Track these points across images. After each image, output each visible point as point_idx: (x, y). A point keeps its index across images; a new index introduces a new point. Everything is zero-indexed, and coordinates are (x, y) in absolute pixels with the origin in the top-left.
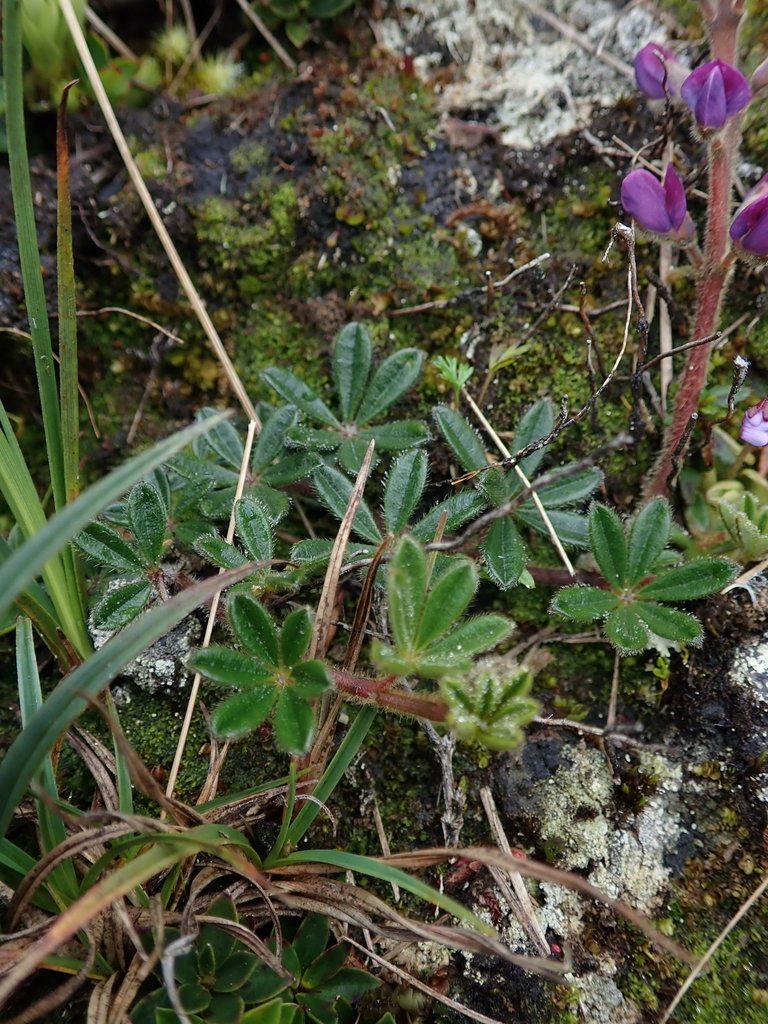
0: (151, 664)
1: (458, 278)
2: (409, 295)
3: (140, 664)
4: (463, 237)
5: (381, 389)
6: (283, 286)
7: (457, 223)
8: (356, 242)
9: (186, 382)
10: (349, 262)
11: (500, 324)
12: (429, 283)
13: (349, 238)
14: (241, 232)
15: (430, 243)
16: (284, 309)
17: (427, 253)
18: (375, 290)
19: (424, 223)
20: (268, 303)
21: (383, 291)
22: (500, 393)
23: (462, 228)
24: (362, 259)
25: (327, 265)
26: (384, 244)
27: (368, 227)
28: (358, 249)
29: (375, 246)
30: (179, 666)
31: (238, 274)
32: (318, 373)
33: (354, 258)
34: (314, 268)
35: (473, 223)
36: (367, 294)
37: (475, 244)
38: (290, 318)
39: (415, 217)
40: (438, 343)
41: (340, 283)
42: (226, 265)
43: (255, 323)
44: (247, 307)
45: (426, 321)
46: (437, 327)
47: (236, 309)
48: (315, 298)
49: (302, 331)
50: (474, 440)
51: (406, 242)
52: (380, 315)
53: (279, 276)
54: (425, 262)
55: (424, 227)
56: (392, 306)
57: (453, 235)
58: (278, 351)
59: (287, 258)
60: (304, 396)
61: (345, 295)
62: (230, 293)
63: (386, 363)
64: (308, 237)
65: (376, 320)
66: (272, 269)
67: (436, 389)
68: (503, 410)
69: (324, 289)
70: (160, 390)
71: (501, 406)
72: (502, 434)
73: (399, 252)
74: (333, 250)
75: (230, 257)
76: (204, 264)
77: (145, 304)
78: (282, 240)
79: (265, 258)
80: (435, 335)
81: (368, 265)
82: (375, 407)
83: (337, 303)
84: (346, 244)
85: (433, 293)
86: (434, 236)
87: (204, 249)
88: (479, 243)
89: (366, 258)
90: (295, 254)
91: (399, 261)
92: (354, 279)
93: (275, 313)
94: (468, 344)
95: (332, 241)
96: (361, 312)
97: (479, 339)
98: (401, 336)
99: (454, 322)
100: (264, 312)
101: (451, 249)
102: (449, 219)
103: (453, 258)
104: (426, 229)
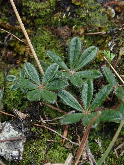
0: (10, 152)
1: (108, 24)
2: (92, 29)
3: (6, 152)
4: (110, 11)
5: (83, 59)
6: (49, 23)
7: (108, 6)
8: (76, 10)
9: (15, 52)
10: (73, 17)
11: (121, 40)
12: (99, 26)
13: (74, 9)
14: (37, 4)
15: (99, 12)
16: (49, 30)
17: (99, 16)
18: (81, 26)
19: (98, 6)
20: (44, 28)
21: (83, 27)
22: (121, 62)
23: (110, 8)
24: (78, 16)
25: (66, 17)
26: (85, 12)
27: (81, 6)
28: (77, 13)
29: (82, 12)
30: (20, 152)
31: (35, 18)
32: (60, 52)
33: (75, 16)
34: (61, 18)
35: (113, 7)
36: (78, 27)
37: (113, 14)
38: (51, 33)
39: (95, 4)
40: (99, 45)
41: (69, 23)
42: (31, 15)
43: (39, 34)
44: (37, 29)
45: (96, 37)
46: (99, 39)
47: (33, 29)
48: (60, 27)
49: (55, 38)
50: (114, 78)
51: (92, 12)
52: (82, 35)
53: (48, 19)
54: (98, 18)
55: (98, 7)
56: (86, 31)
57: (107, 10)
58: (47, 44)
59: (52, 14)
60: (59, 60)
61: (71, 27)
62: (31, 24)
63: (85, 51)
64: (59, 7)
65: (81, 36)
66: (46, 17)
67: (100, 60)
68: (122, 68)
69: (63, 24)
70: (6, 54)
71: (121, 67)
72: (121, 76)
73: (90, 15)
74: (68, 12)
75: (33, 12)
76: (23, 14)
77: (4, 25)
78: (51, 8)
79: (45, 13)
80: (99, 42)
81: (80, 18)
82: (81, 65)
83: (67, 29)
84: (73, 11)
85: (100, 29)
86: (101, 10)
87: (24, 9)
88: (115, 13)
89: (79, 16)
90: (54, 13)
91: (90, 18)
92: (74, 22)
93: (46, 31)
94: (111, 46)
95: (68, 9)
96: (76, 33)
97: (115, 44)
98: (88, 41)
99: (105, 38)
100: (42, 31)
101: (106, 15)
102: (105, 5)
103: (107, 18)
104: (98, 8)
